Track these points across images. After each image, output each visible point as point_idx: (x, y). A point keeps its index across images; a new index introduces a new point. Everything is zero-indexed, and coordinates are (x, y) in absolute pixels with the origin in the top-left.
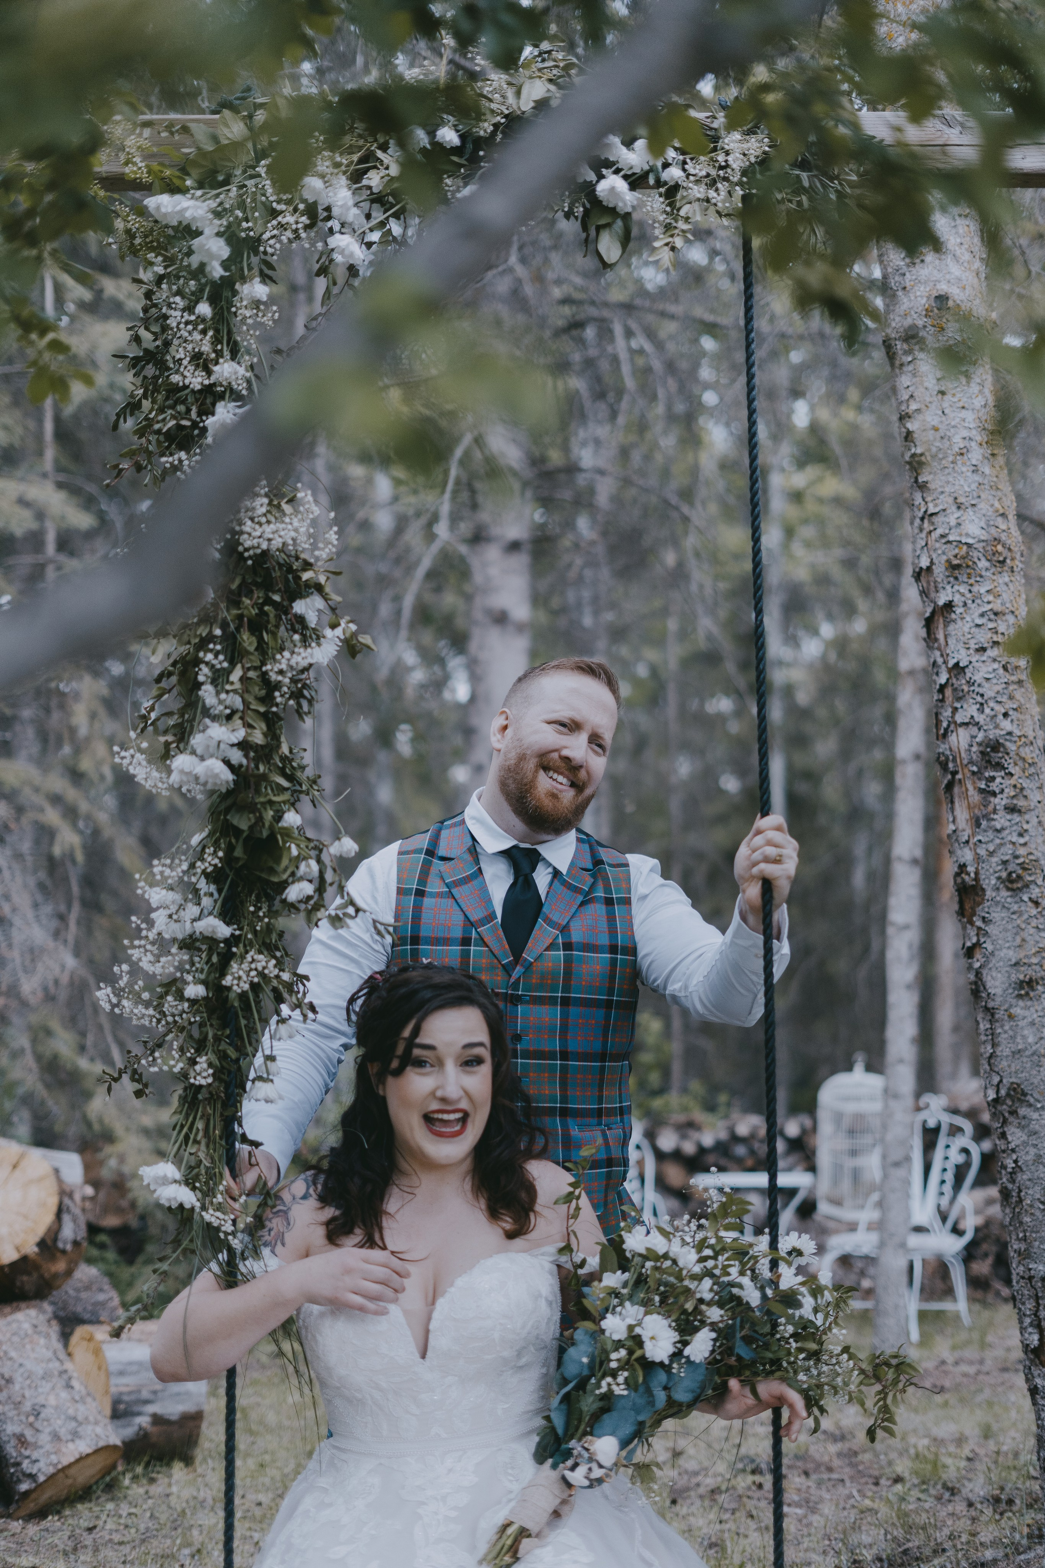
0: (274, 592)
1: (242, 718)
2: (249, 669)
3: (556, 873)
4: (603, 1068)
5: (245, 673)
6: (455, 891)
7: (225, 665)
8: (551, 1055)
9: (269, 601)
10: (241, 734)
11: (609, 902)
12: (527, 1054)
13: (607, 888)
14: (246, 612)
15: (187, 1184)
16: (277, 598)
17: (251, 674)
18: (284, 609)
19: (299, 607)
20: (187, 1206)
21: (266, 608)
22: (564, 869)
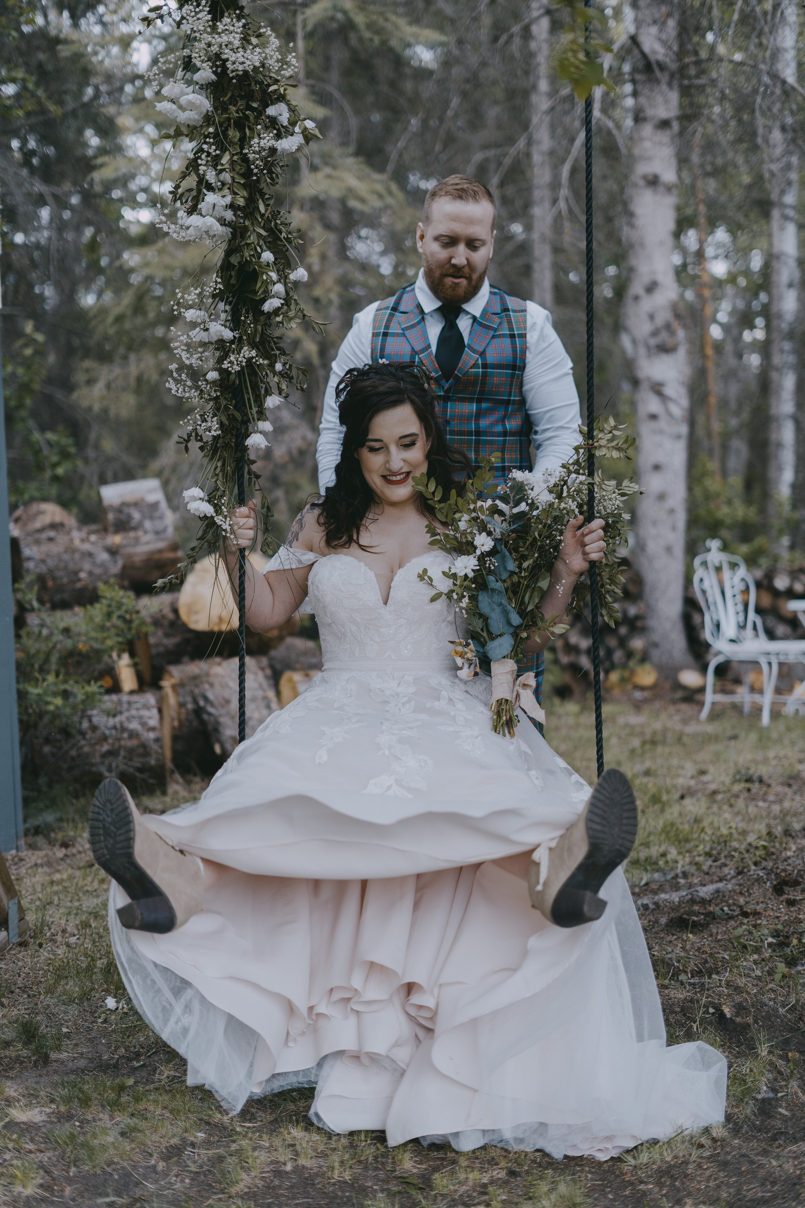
0: (253, 101)
1: (229, 188)
2: (233, 155)
3: (474, 318)
4: (505, 441)
5: (231, 158)
6: (406, 333)
7: (218, 152)
8: (469, 433)
9: (249, 108)
10: (228, 199)
11: (512, 336)
12: (453, 433)
13: (511, 328)
14: (231, 116)
15: (209, 501)
16: (255, 105)
17: (235, 158)
18: (260, 112)
19: (271, 111)
20: (209, 515)
21: (247, 112)
22: (478, 315)
